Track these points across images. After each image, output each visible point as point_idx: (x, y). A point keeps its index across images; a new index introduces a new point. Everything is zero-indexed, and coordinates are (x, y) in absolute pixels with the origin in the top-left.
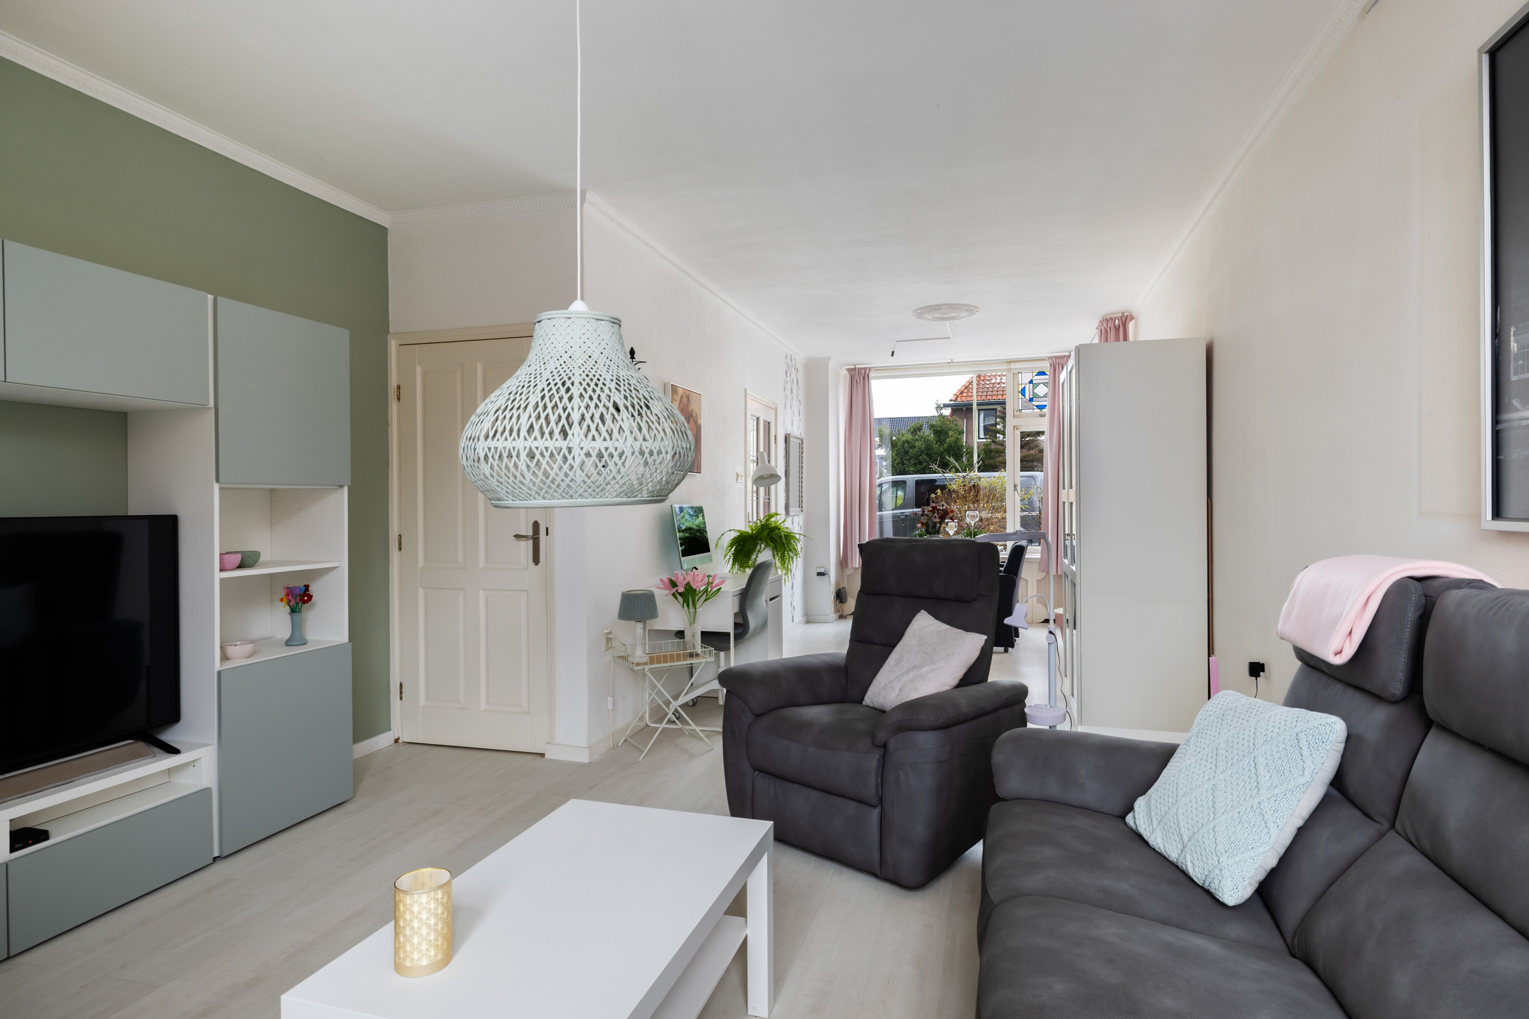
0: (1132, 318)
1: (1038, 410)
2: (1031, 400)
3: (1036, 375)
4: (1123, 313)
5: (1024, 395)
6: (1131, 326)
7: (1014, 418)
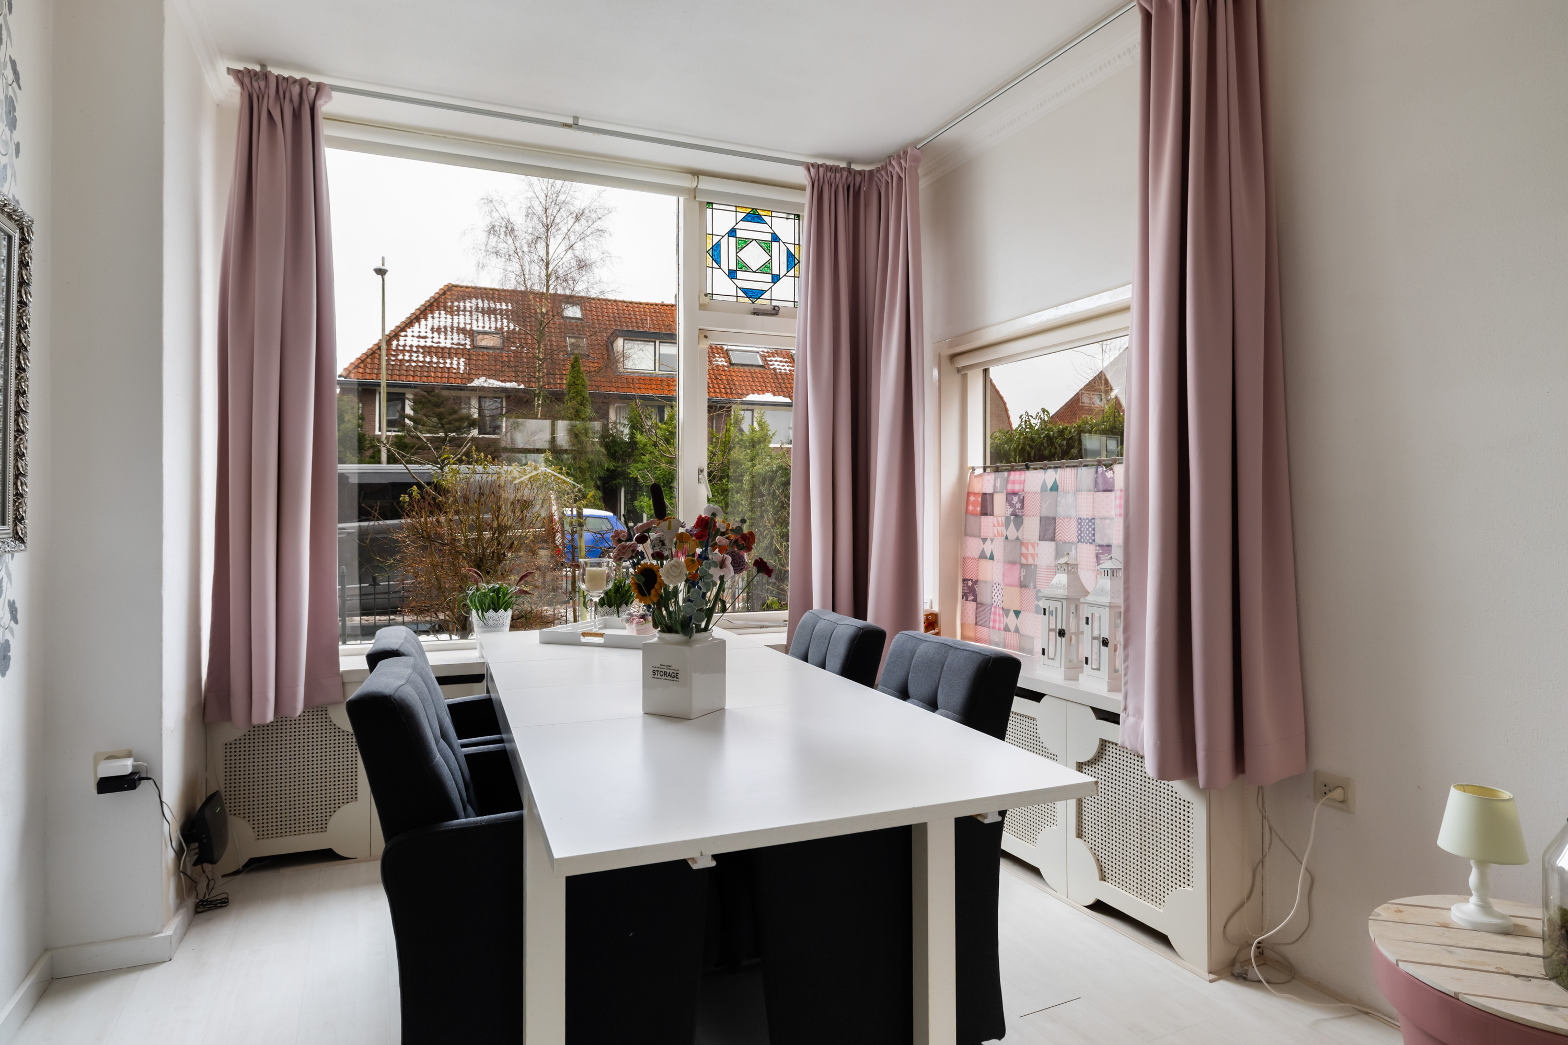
7: (700, 309)
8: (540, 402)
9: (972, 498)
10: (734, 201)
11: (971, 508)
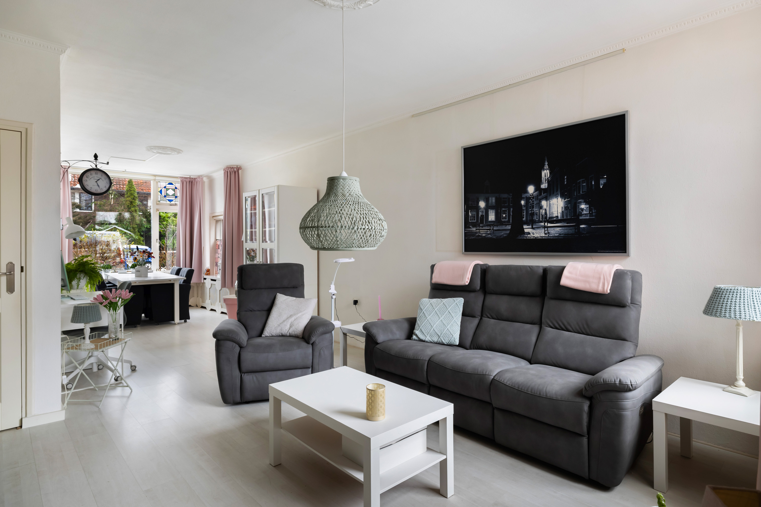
0: (241, 169)
1: (169, 202)
2: (165, 196)
3: (168, 184)
4: (237, 166)
5: (161, 194)
6: (240, 171)
7: (157, 205)
8: (113, 197)
9: (217, 246)
10: (165, 181)
11: (217, 247)
